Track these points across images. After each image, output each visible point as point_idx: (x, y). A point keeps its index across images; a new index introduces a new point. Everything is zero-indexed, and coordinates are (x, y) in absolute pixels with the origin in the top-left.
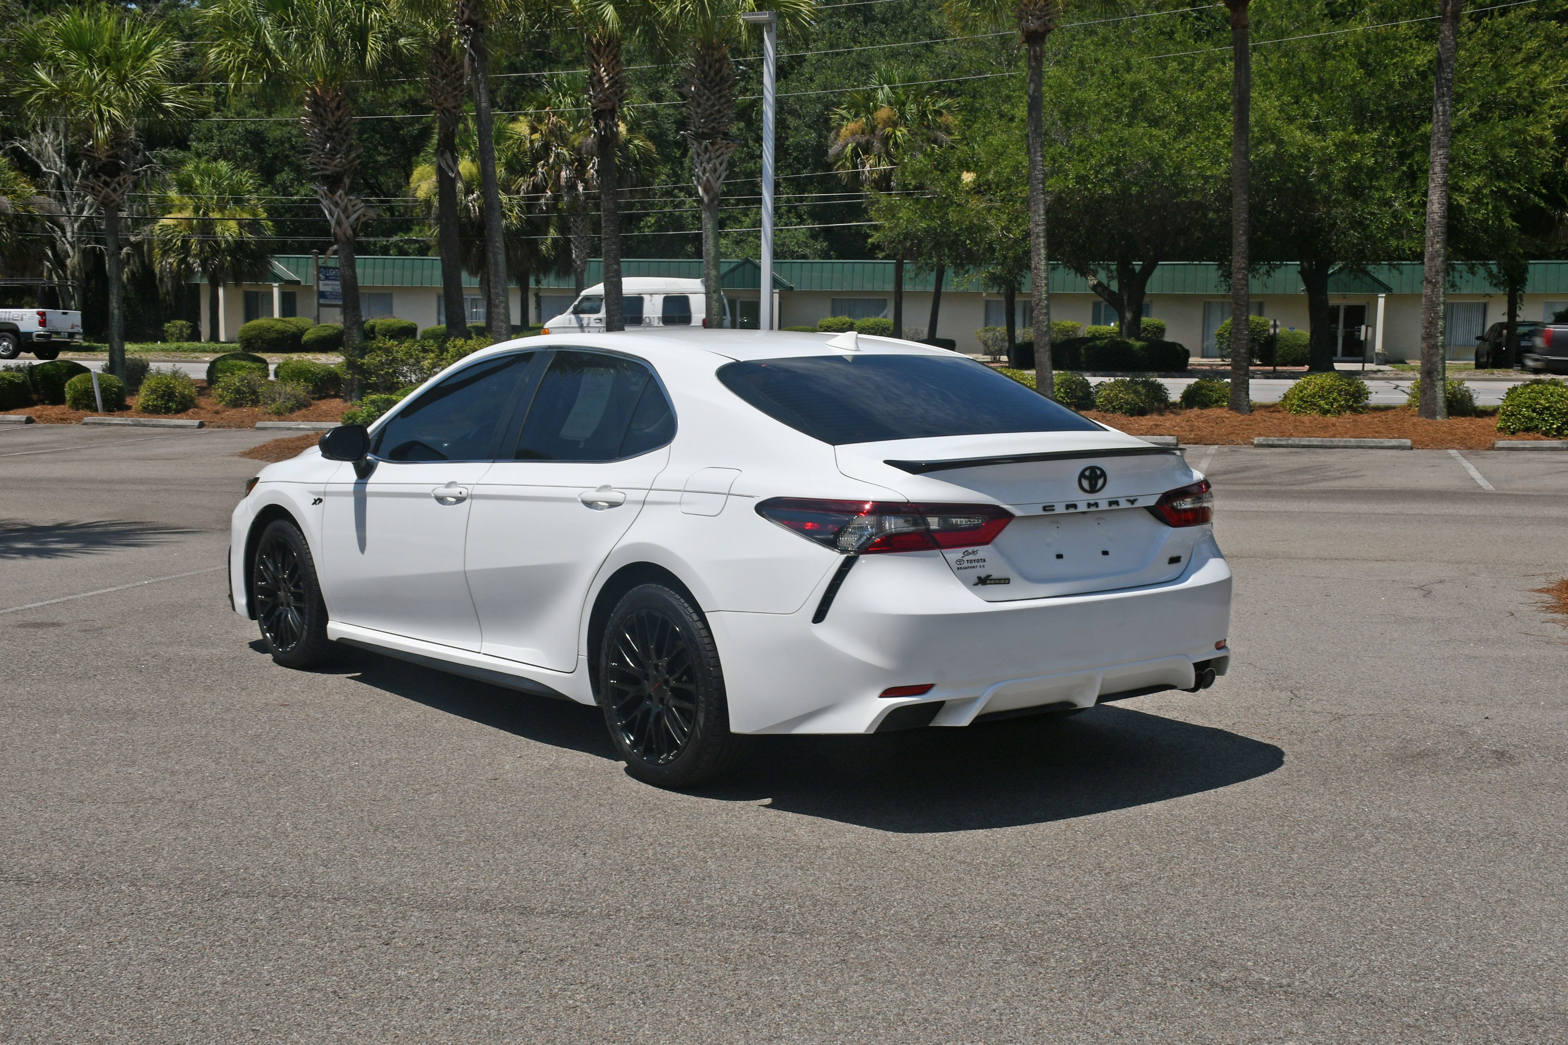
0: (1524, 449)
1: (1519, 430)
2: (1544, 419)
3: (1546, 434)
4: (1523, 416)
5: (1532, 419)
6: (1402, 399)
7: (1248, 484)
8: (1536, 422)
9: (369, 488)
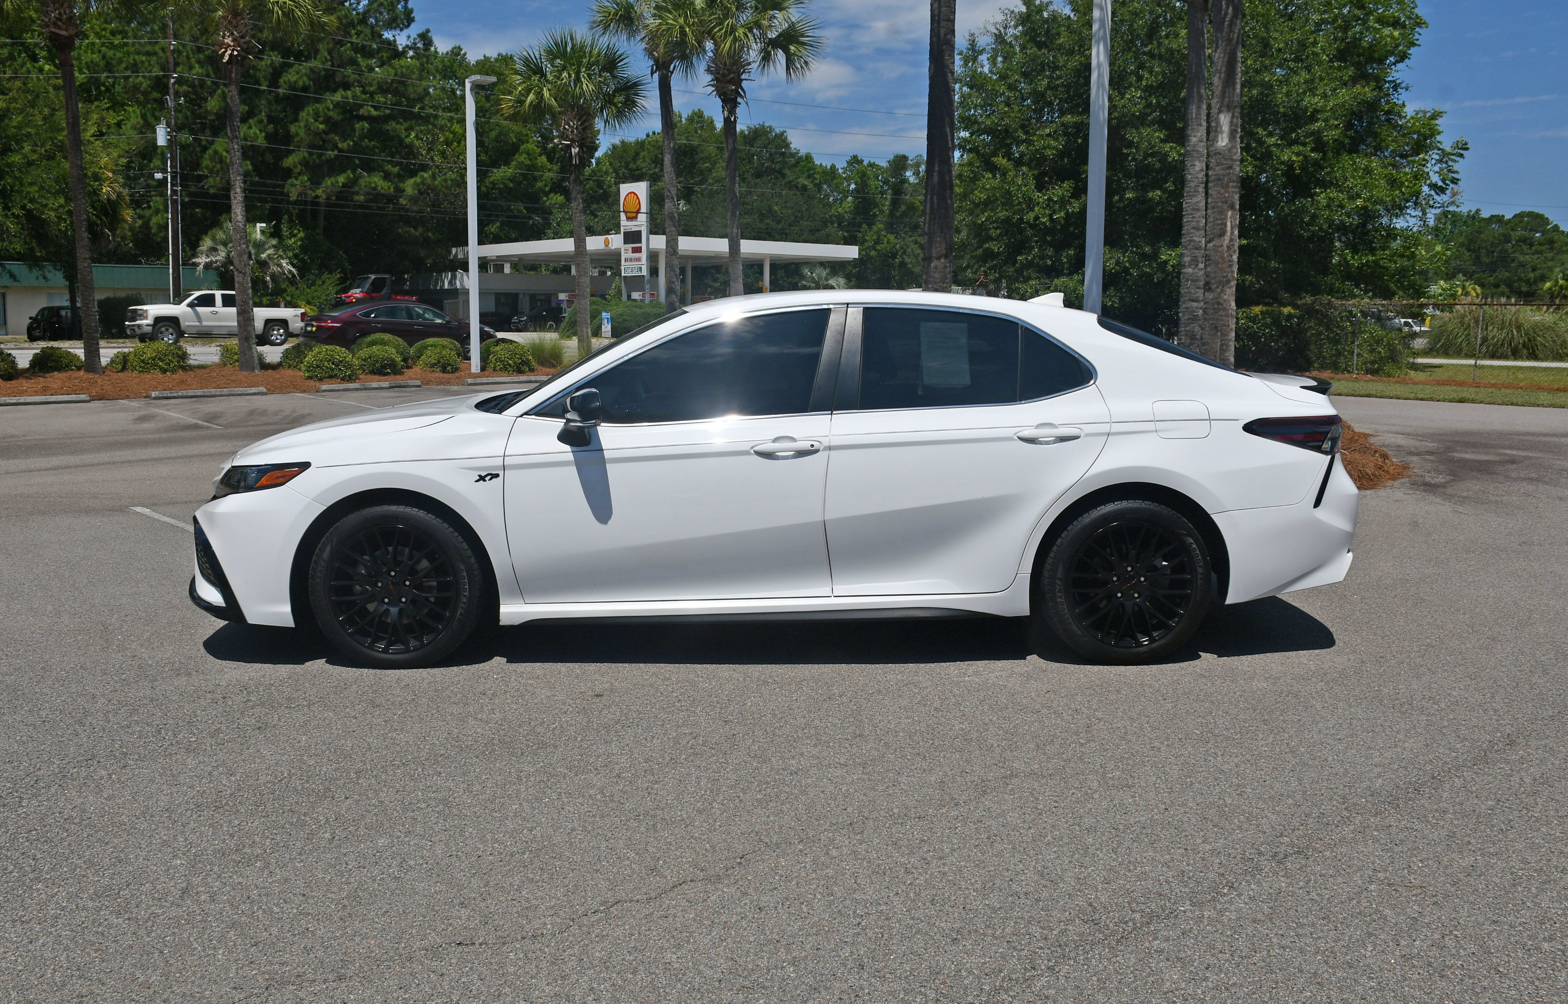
0: (339, 390)
1: (325, 378)
2: (340, 369)
3: (343, 379)
4: (327, 367)
5: (332, 370)
6: (216, 359)
7: (247, 426)
8: (335, 372)
9: (607, 454)
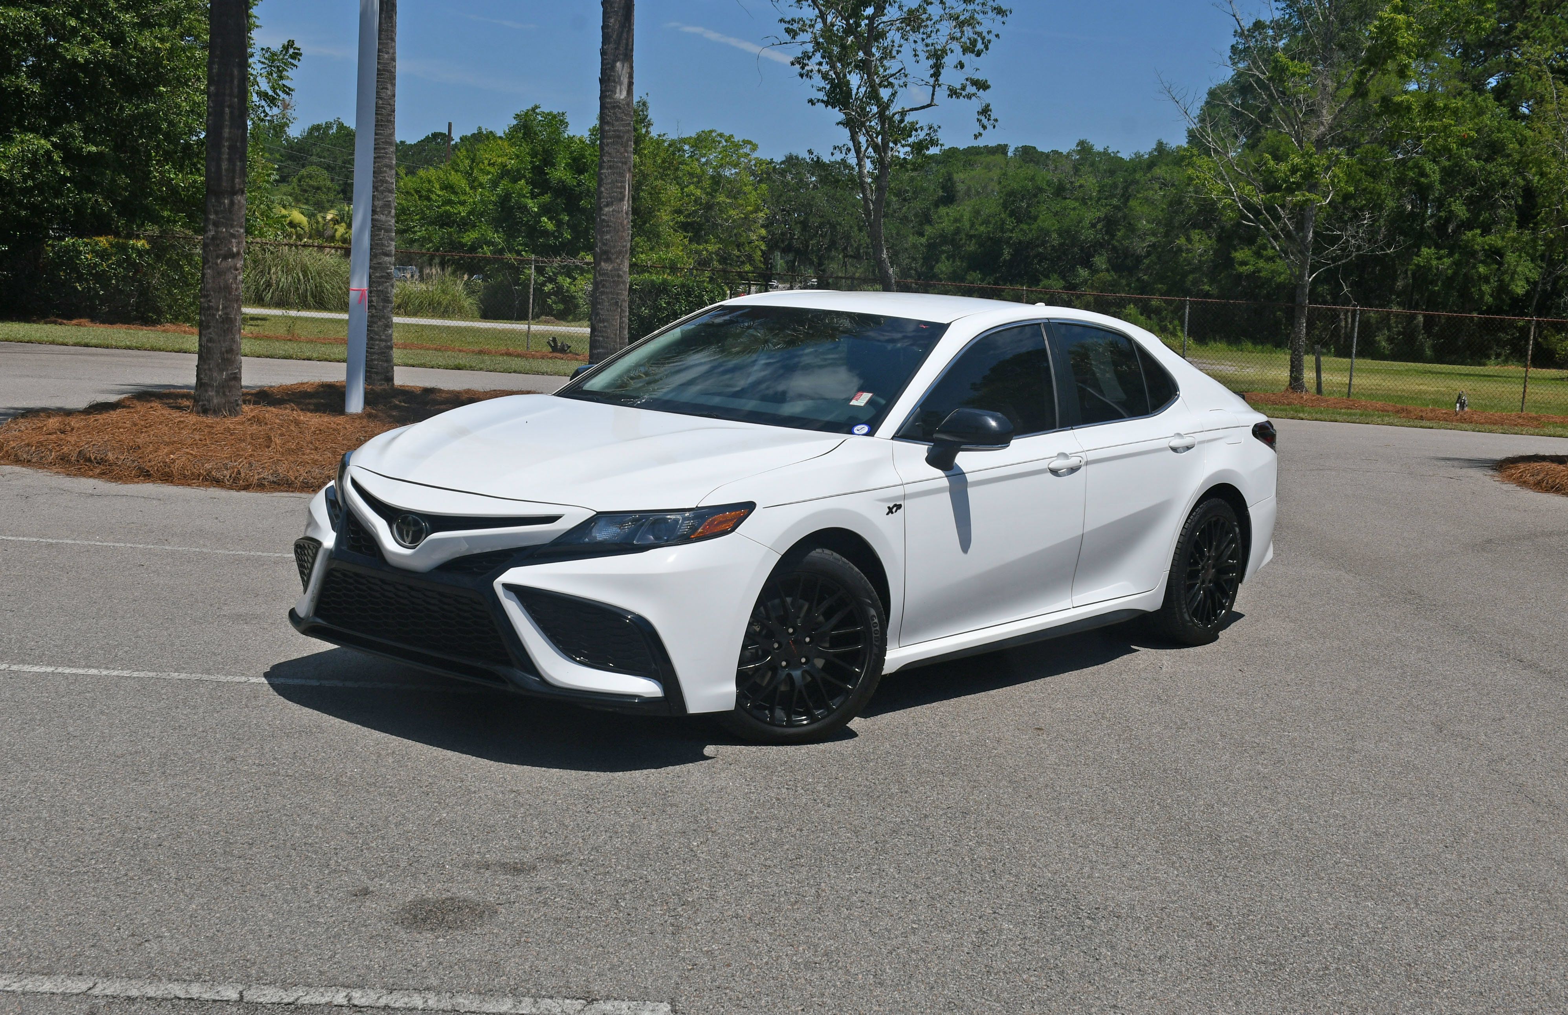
9: (970, 478)
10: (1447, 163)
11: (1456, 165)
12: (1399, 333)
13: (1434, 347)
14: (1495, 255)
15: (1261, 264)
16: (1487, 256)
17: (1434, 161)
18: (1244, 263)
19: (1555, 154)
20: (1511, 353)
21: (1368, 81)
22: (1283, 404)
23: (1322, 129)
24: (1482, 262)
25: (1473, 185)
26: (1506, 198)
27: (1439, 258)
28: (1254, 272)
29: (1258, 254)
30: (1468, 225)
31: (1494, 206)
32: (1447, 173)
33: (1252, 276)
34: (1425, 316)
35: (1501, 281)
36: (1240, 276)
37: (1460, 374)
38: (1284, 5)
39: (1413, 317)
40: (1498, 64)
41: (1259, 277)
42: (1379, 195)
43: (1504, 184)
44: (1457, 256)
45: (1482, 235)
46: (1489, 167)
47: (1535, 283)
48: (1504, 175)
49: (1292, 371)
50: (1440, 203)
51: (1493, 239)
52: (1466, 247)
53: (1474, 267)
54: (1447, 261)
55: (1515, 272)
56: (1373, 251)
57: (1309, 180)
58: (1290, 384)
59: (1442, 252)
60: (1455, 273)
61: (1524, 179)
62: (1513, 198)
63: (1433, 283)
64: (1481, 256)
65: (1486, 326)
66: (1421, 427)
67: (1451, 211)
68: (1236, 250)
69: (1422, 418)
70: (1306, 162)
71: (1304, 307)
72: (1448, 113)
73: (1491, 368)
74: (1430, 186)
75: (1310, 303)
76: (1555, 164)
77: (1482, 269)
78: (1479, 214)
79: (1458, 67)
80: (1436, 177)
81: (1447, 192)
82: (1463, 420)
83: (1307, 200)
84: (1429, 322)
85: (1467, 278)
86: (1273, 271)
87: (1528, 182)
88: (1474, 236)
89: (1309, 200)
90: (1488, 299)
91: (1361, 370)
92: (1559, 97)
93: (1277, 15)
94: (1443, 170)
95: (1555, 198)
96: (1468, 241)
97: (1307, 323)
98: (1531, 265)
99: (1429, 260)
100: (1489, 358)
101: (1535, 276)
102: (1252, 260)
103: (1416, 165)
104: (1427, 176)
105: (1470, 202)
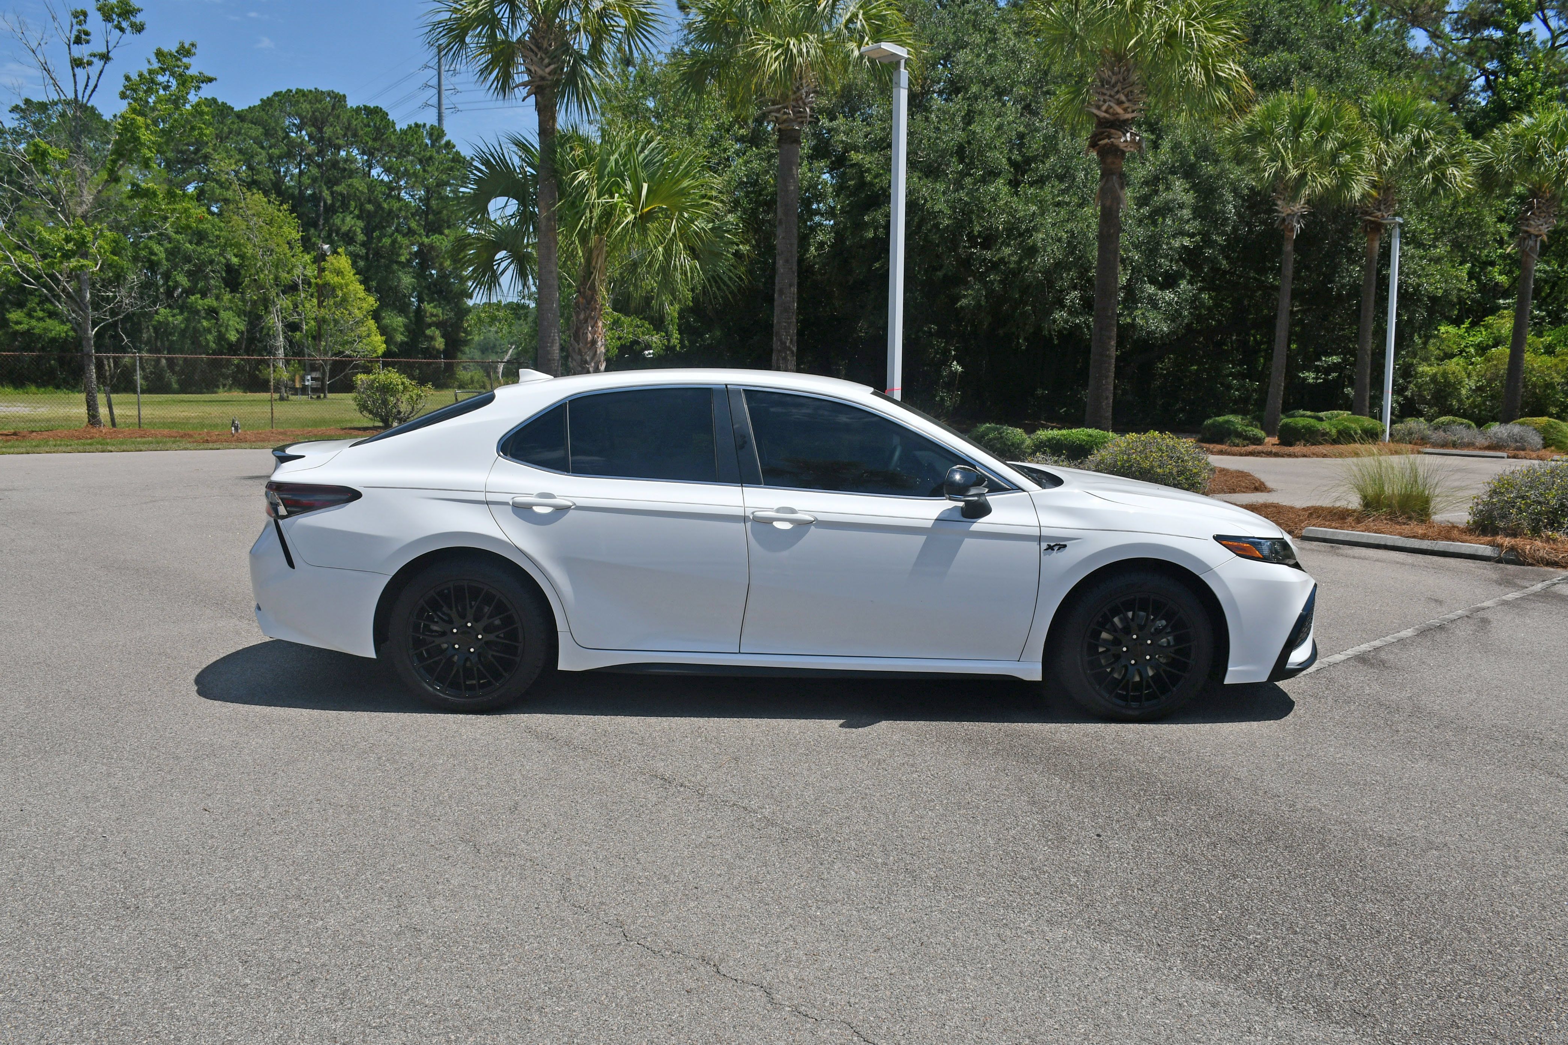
10: (169, 246)
11: (176, 247)
12: (151, 373)
13: (179, 382)
14: (212, 312)
15: (34, 323)
16: (207, 314)
17: (159, 244)
18: (18, 323)
19: (248, 239)
20: (233, 383)
21: (119, 169)
22: (87, 438)
23: (85, 207)
24: (204, 318)
25: (189, 262)
26: (213, 272)
27: (174, 316)
28: (28, 330)
29: (30, 315)
30: (188, 292)
31: (206, 278)
32: (172, 254)
33: (28, 333)
34: (167, 359)
35: (219, 332)
36: (15, 333)
37: (205, 401)
38: (18, 116)
39: (158, 360)
40: (193, 175)
41: (34, 334)
42: (122, 268)
43: (211, 262)
44: (186, 314)
45: (201, 298)
46: (199, 249)
47: (242, 333)
48: (211, 255)
49: (88, 410)
50: (167, 276)
51: (210, 301)
52: (192, 307)
53: (199, 322)
54: (180, 318)
55: (227, 325)
56: (142, 308)
57: (82, 249)
58: (89, 421)
59: (175, 311)
60: (187, 327)
61: (225, 258)
62: (219, 272)
63: (171, 334)
64: (203, 313)
65: (215, 365)
66: (211, 449)
67: (176, 282)
68: (10, 312)
69: (207, 441)
70: (78, 233)
71: (91, 356)
72: (187, 199)
73: (222, 395)
74: (159, 263)
75: (96, 352)
76: (250, 246)
77: (205, 323)
78: (197, 284)
79: (165, 175)
80: (163, 255)
81: (172, 268)
82: (239, 440)
83: (82, 266)
84: (171, 363)
85: (196, 330)
86: (45, 329)
87: (228, 260)
88: (196, 299)
89: (84, 265)
90: (213, 345)
91: (145, 403)
92: (244, 199)
93: (15, 124)
94: (166, 250)
95: (253, 271)
96: (192, 303)
97: (96, 368)
98: (238, 320)
99: (166, 317)
100: (219, 388)
101: (242, 327)
102: (25, 320)
103: (146, 247)
104: (156, 254)
105: (190, 274)
